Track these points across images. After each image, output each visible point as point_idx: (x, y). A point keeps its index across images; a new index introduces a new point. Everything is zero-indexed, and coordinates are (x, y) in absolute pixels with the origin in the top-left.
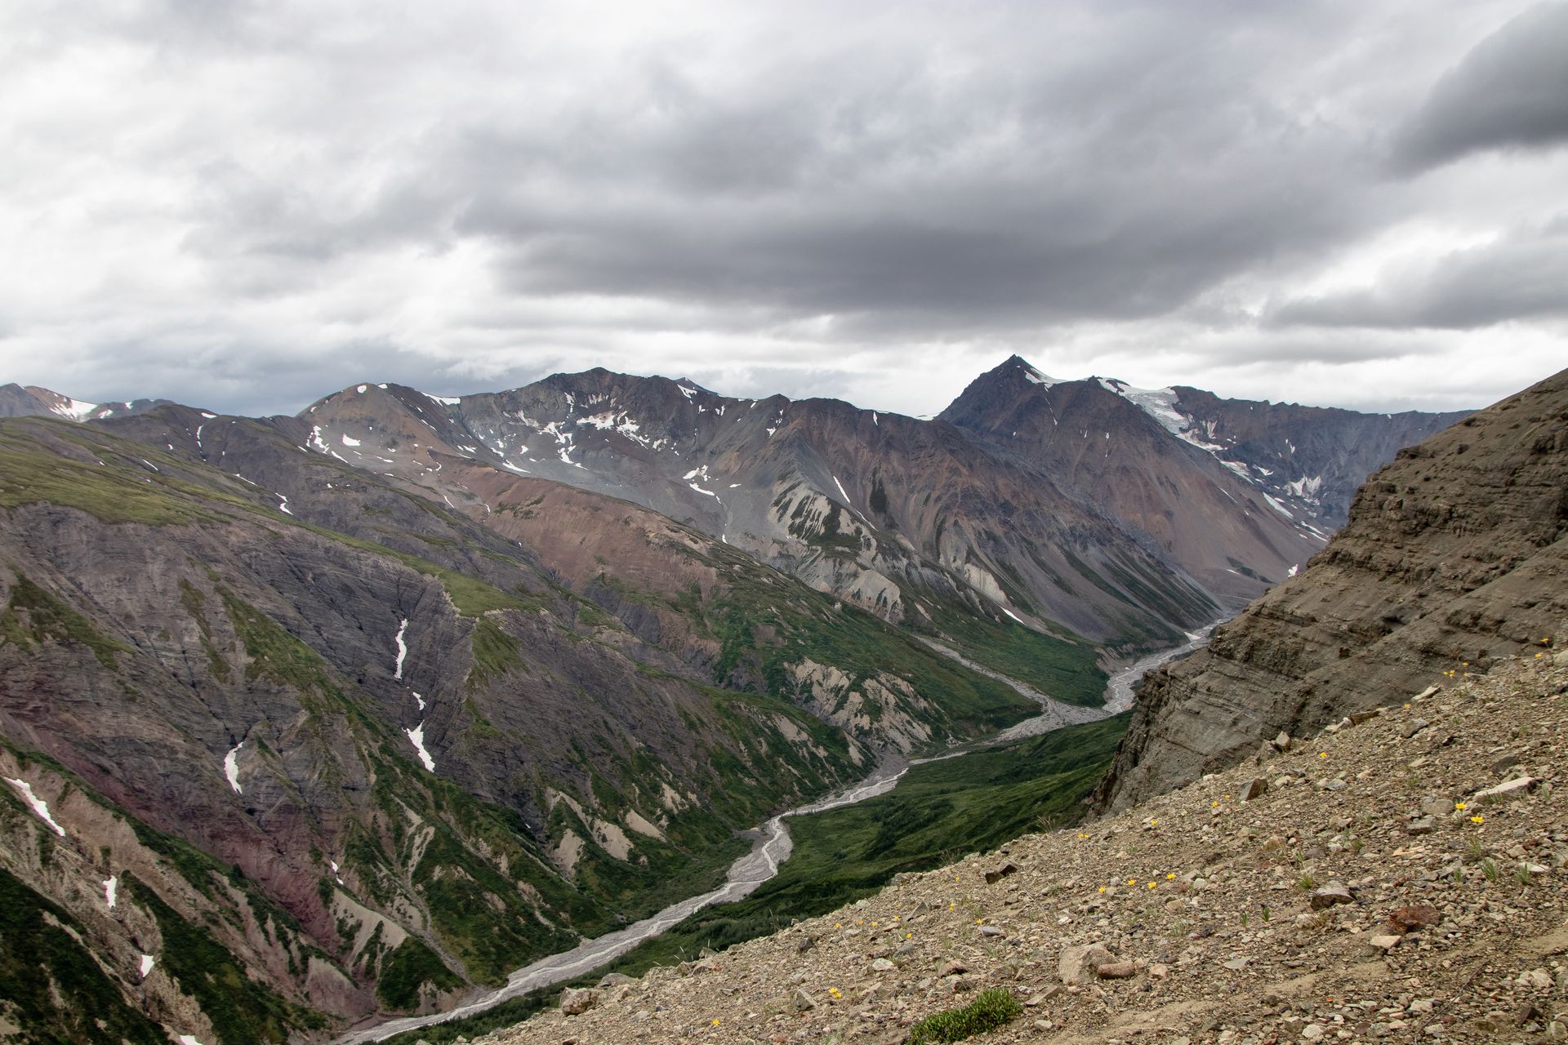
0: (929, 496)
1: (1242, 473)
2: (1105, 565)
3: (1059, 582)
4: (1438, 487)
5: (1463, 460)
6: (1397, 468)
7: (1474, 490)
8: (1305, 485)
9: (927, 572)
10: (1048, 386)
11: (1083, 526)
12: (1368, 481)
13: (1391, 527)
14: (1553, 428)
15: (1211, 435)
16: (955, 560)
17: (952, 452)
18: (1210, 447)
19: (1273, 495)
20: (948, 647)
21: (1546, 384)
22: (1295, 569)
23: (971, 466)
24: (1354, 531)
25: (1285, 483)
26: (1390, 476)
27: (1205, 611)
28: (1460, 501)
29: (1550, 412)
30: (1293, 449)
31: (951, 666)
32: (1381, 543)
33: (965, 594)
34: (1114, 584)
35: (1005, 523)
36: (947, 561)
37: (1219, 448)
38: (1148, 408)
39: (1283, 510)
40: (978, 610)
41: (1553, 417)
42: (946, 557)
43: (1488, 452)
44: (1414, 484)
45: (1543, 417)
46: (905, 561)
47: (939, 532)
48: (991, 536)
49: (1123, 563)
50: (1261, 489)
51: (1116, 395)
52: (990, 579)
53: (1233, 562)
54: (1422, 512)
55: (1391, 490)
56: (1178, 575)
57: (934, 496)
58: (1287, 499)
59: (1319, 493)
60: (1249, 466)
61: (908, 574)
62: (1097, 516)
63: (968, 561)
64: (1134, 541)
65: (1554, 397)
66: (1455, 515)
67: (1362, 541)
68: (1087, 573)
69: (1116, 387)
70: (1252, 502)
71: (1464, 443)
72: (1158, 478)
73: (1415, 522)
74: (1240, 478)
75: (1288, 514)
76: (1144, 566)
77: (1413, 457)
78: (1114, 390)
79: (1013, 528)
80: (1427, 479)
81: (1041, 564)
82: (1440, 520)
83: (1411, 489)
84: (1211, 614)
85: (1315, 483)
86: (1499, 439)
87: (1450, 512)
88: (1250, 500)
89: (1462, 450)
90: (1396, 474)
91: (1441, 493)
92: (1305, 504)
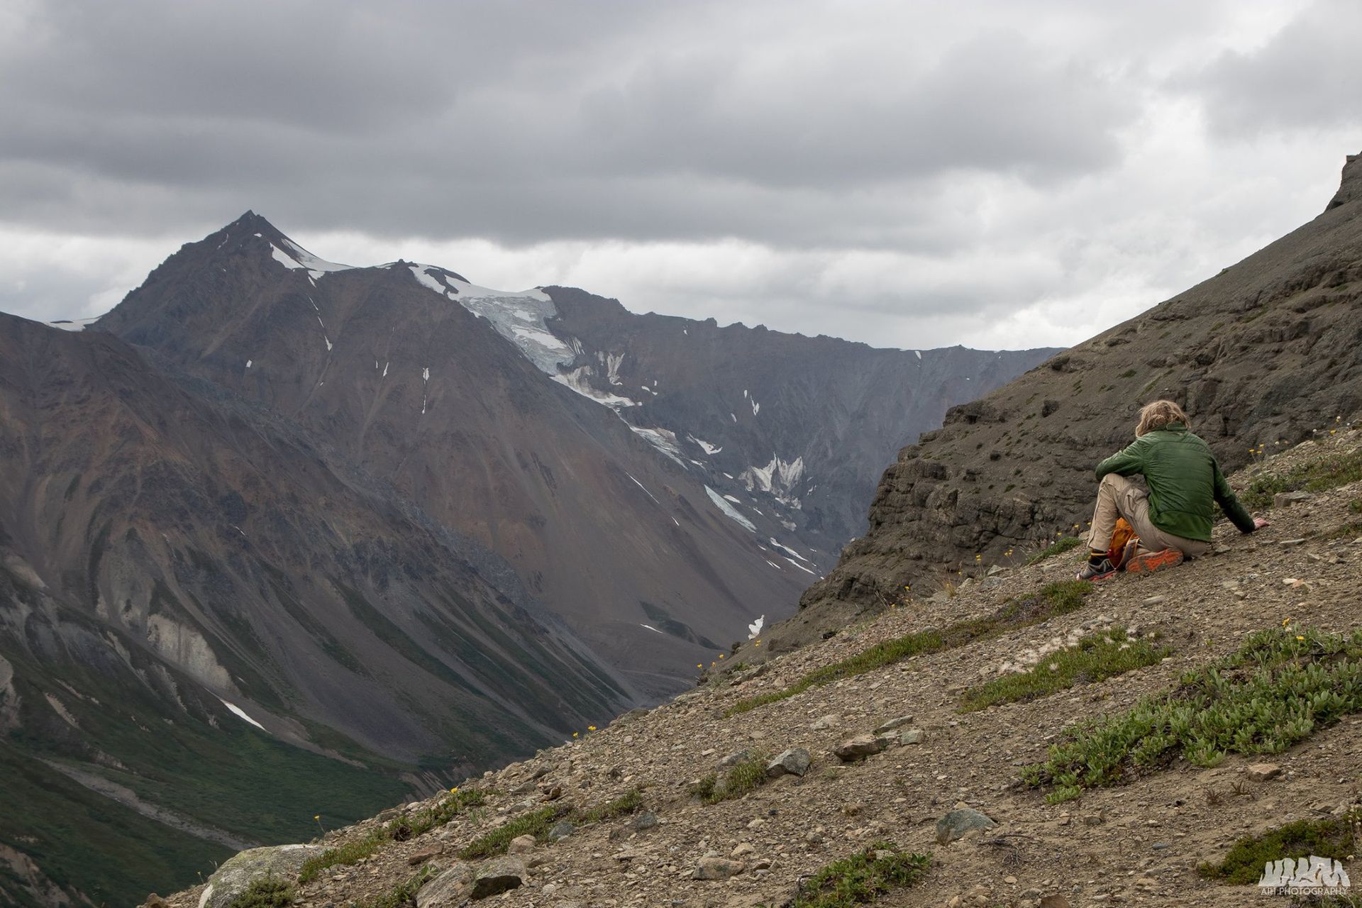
0: (76, 481)
1: (667, 449)
2: (420, 616)
3: (334, 650)
4: (1012, 471)
5: (1050, 426)
6: (948, 439)
7: (1067, 476)
8: (776, 473)
9: (71, 632)
10: (316, 275)
11: (380, 543)
12: (900, 459)
13: (941, 536)
14: (1184, 377)
15: (613, 379)
16: (128, 608)
17: (125, 395)
18: (613, 399)
19: (722, 490)
20: (111, 779)
21: (1175, 306)
22: (759, 623)
23: (162, 424)
24: (879, 542)
25: (742, 468)
26: (936, 452)
27: (602, 701)
28: (1046, 494)
29: (1180, 351)
30: (757, 408)
31: (119, 817)
32: (924, 563)
33: (149, 674)
34: (437, 653)
35: (229, 535)
36: (113, 610)
37: (628, 402)
38: (502, 324)
39: (739, 517)
40: (175, 705)
41: (1184, 360)
42: (109, 599)
43: (1088, 415)
44: (974, 464)
45: (1170, 359)
46: (25, 610)
47: (97, 551)
48: (202, 561)
49: (454, 612)
50: (702, 479)
51: (443, 297)
52: (199, 645)
53: (651, 612)
54: (989, 511)
55: (939, 474)
56: (553, 635)
57: (86, 481)
58: (746, 497)
59: (800, 487)
60: (681, 437)
61: (31, 634)
62: (406, 525)
63: (154, 608)
64: (474, 571)
65: (1185, 327)
66: (1038, 517)
67: (892, 559)
68: (386, 631)
69: (443, 282)
70: (685, 503)
71: (1051, 399)
72: (519, 455)
73: (977, 528)
74: (665, 458)
75: (747, 524)
76: (492, 618)
77: (972, 420)
78: (440, 289)
79: (246, 545)
80: (995, 457)
81: (298, 614)
82: (1016, 524)
83: (969, 473)
84: (613, 707)
85: (793, 470)
86: (1105, 394)
87: (1033, 512)
88: (681, 498)
89: (1048, 410)
90: (947, 448)
91: (1016, 481)
92: (777, 506)
